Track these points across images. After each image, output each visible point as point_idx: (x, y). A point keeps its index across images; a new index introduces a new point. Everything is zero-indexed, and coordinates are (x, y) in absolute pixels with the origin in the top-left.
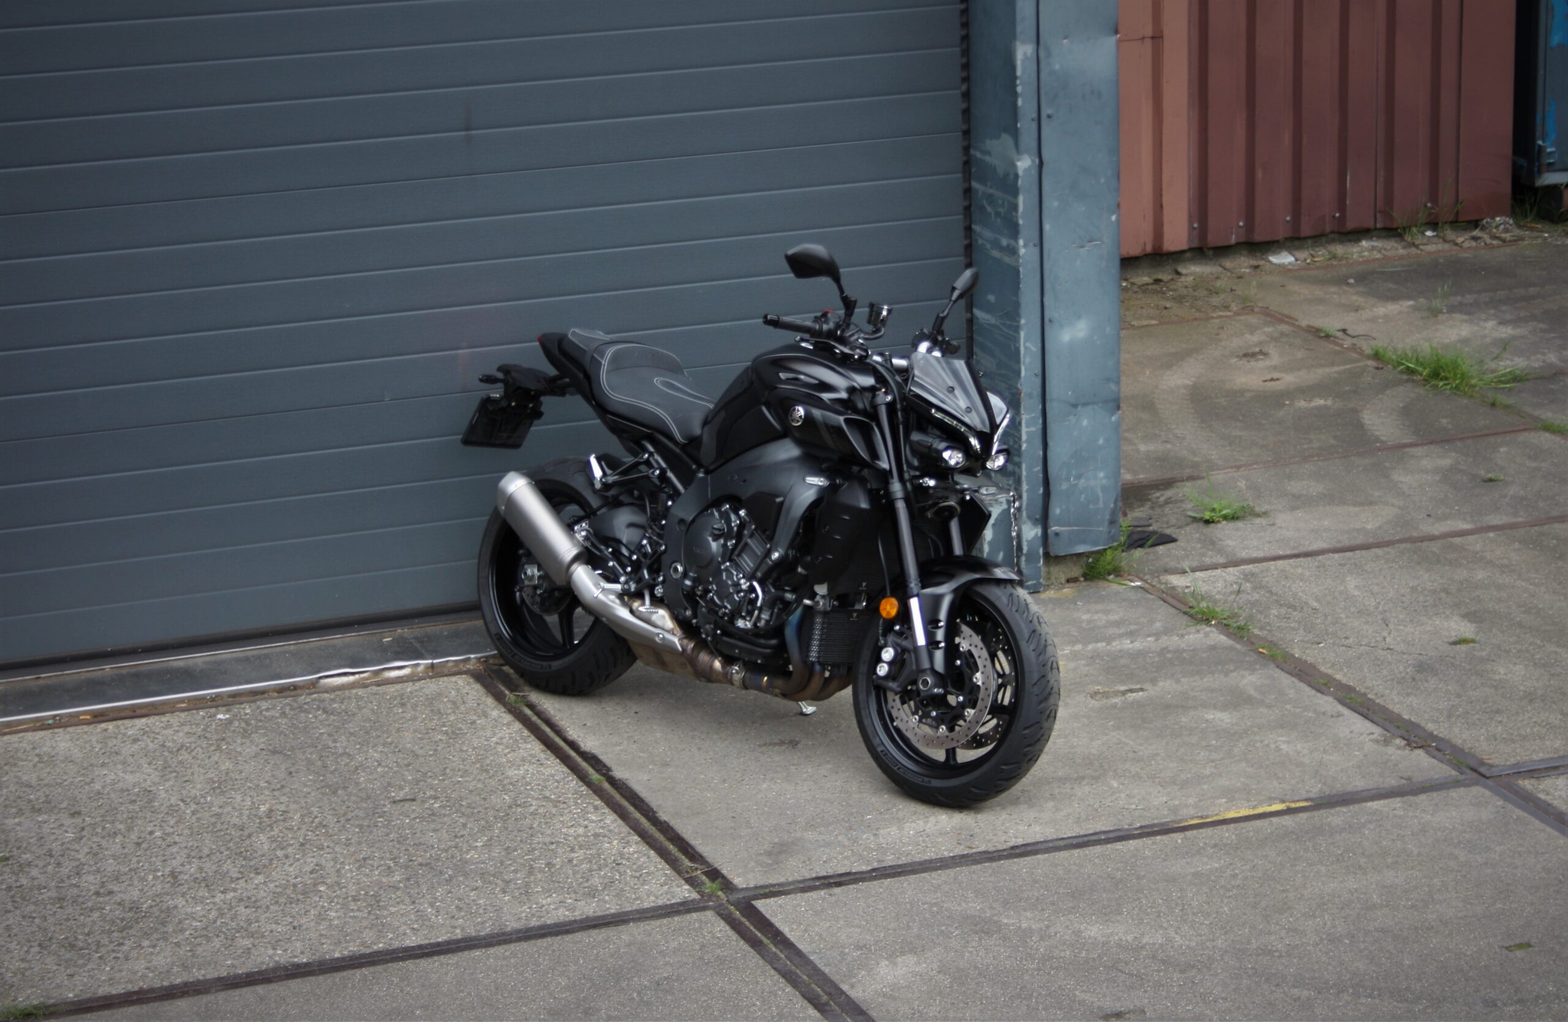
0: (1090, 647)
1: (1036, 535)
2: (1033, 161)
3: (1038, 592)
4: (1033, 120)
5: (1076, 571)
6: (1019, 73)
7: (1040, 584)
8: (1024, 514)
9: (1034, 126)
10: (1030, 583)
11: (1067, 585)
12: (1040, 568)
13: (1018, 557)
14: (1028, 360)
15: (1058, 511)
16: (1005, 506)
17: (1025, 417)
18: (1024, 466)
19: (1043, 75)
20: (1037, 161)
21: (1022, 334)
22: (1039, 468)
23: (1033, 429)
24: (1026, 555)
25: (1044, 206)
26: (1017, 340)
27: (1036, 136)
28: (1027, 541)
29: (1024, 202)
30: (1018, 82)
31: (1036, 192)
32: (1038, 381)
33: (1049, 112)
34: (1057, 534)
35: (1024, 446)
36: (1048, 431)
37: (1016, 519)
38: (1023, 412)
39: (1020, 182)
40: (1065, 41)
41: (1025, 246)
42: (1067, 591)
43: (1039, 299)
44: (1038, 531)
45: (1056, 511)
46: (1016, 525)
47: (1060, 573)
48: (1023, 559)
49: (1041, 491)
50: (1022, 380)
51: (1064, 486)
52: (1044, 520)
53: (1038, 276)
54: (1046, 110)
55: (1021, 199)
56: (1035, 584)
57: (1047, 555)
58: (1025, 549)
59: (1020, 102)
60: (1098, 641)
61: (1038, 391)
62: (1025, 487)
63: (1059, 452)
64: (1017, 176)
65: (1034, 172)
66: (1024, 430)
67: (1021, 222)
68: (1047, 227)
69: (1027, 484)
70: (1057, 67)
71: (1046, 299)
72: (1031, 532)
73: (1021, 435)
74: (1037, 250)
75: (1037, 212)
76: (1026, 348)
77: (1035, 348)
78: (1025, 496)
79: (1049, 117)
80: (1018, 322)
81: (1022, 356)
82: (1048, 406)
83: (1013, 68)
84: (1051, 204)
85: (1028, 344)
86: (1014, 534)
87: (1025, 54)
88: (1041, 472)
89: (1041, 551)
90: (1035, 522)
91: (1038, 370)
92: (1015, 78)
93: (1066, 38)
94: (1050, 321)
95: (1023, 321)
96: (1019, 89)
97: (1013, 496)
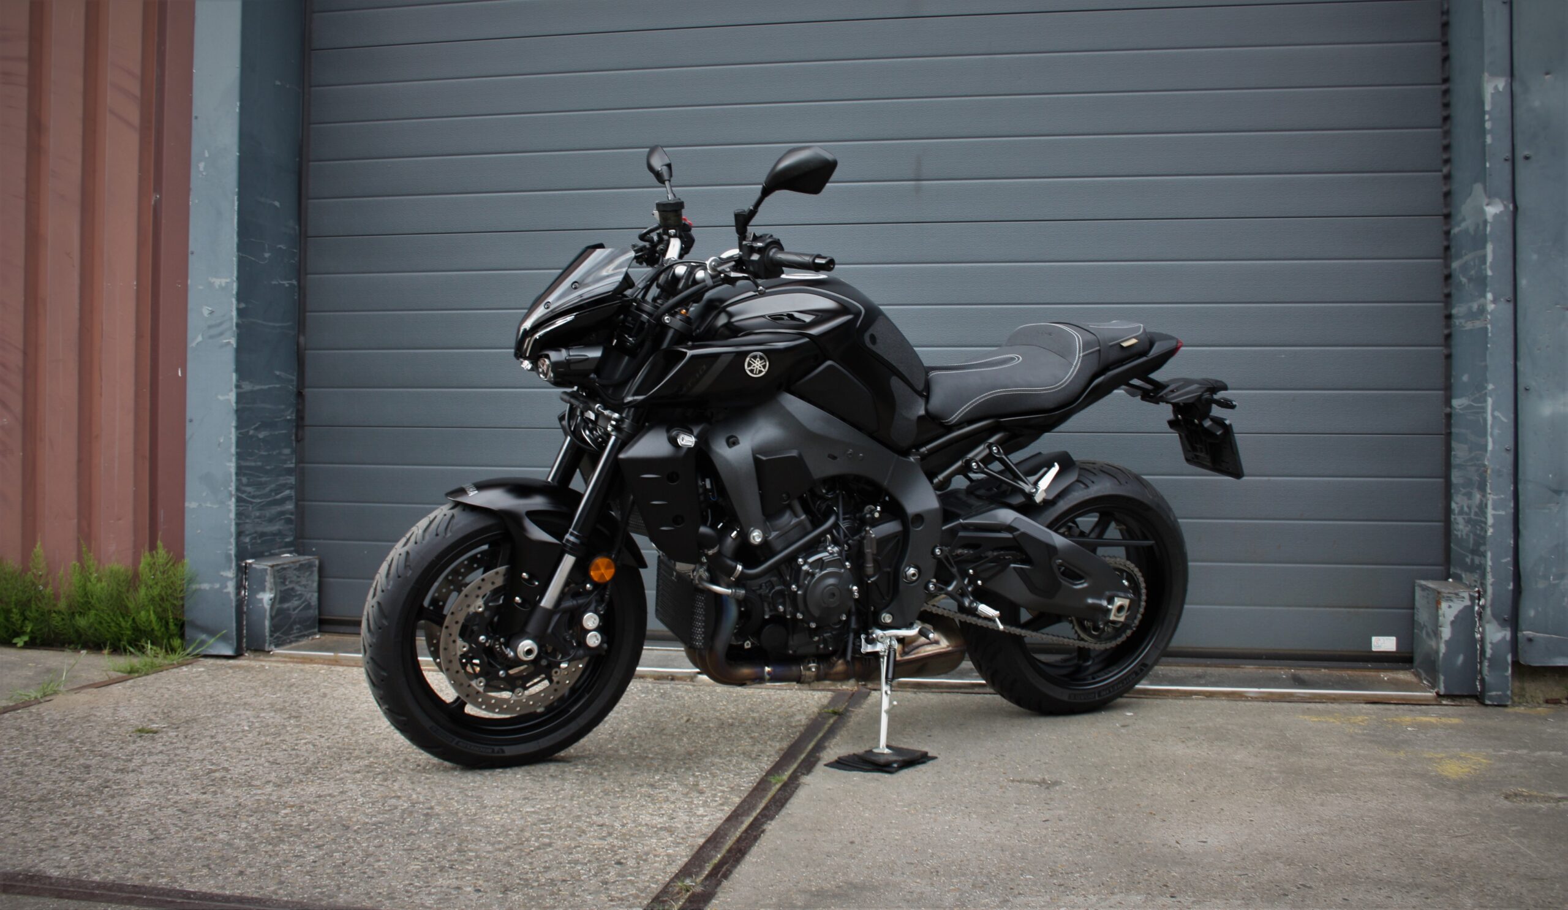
0: (1538, 753)
1: (1504, 638)
2: (1506, 207)
3: (1506, 706)
4: (1506, 160)
5: (1557, 692)
6: (1487, 108)
7: (1507, 696)
8: (1489, 611)
9: (1507, 166)
10: (1494, 693)
11: (1545, 705)
12: (1507, 677)
13: (1481, 663)
14: (1496, 431)
15: (1532, 613)
16: (1468, 603)
17: (1491, 498)
18: (1489, 554)
19: (1517, 112)
20: (1511, 207)
21: (1490, 400)
22: (1508, 559)
23: (1503, 513)
24: (1490, 660)
25: (1519, 257)
26: (1483, 410)
27: (1509, 178)
28: (1491, 643)
29: (1494, 251)
30: (1487, 117)
31: (1510, 241)
32: (1510, 457)
33: (1526, 153)
34: (1530, 640)
35: (1490, 531)
36: (1520, 516)
37: (1481, 619)
38: (1489, 491)
39: (1488, 229)
40: (1547, 77)
41: (1494, 301)
42: (1543, 710)
43: (1512, 362)
44: (1507, 634)
45: (1529, 612)
46: (1480, 626)
47: (1536, 689)
48: (1486, 663)
49: (1511, 587)
50: (1488, 455)
51: (1541, 585)
52: (1513, 621)
53: (1512, 336)
54: (1521, 152)
55: (1490, 248)
56: (1499, 696)
57: (1516, 664)
58: (1489, 652)
59: (1489, 139)
60: (1553, 750)
61: (1508, 469)
62: (1490, 579)
63: (1535, 545)
64: (1485, 222)
65: (1507, 219)
66: (1490, 512)
67: (1489, 273)
68: (1523, 282)
69: (1493, 577)
70: (1537, 104)
71: (1519, 364)
72: (1495, 634)
73: (1486, 518)
74: (1511, 306)
75: (1510, 264)
76: (1494, 417)
77: (1506, 419)
78: (1490, 590)
79: (1527, 158)
80: (1486, 388)
81: (1489, 427)
82: (1520, 487)
83: (1482, 103)
84: (1529, 256)
85: (1497, 414)
86: (1478, 636)
87: (1496, 88)
88: (1511, 563)
89: (1509, 658)
90: (1503, 623)
91: (1510, 444)
92: (1484, 113)
93: (1547, 74)
94: (1527, 390)
95: (1490, 387)
96: (1488, 125)
97: (1479, 592)
